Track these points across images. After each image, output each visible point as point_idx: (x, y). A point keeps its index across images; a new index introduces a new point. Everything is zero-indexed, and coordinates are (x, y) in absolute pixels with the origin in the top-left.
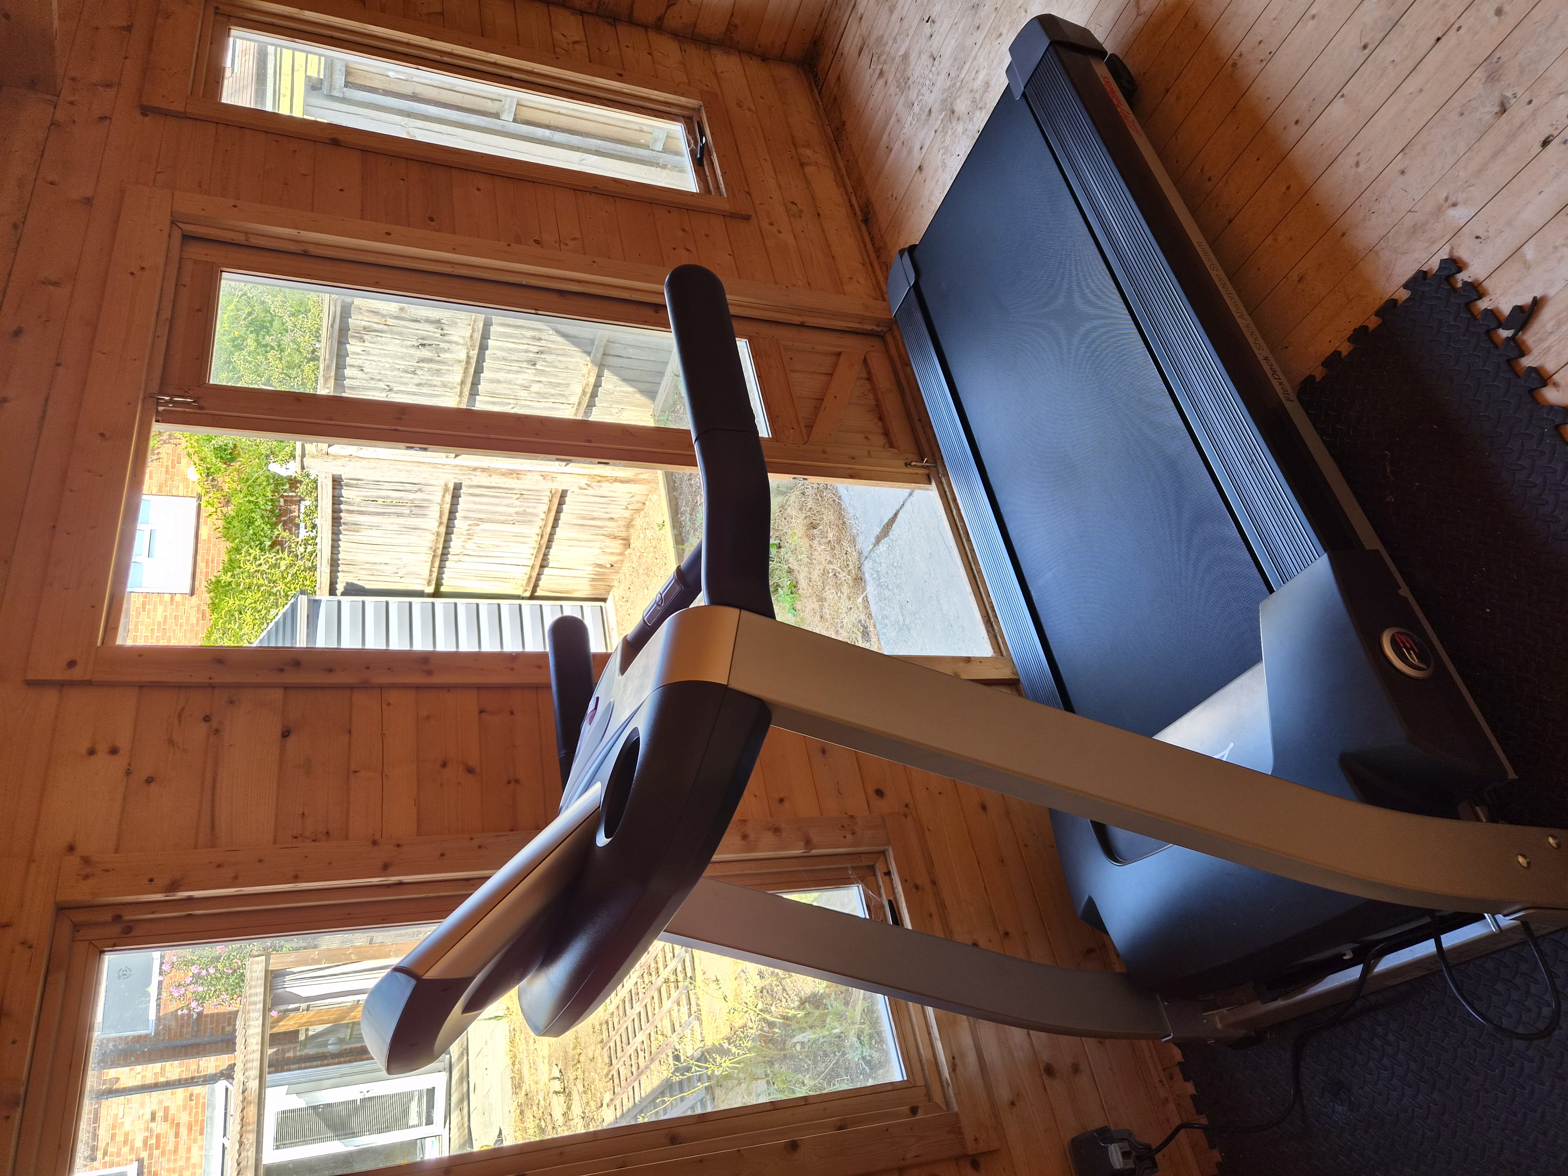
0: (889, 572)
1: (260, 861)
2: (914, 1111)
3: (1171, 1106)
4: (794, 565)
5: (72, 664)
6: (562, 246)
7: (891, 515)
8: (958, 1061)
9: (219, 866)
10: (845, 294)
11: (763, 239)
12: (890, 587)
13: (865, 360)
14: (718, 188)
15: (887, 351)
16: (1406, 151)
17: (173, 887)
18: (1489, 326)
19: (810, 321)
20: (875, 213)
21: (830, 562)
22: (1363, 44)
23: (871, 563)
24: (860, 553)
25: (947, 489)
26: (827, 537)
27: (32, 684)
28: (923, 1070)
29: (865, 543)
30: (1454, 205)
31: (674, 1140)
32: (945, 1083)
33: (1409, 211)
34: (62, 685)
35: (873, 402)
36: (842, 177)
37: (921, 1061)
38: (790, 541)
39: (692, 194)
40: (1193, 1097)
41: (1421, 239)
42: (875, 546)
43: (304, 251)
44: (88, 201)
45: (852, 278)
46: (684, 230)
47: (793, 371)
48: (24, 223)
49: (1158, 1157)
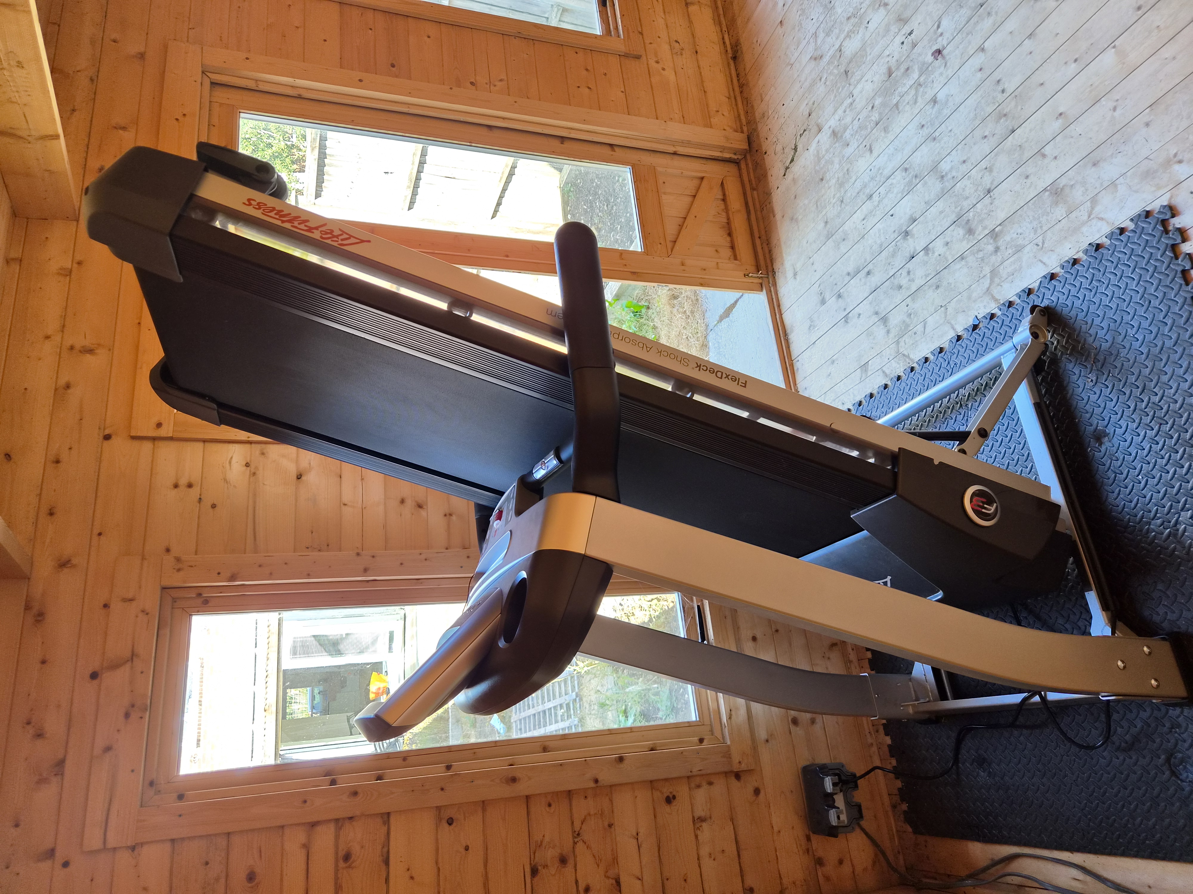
0: (727, 344)
1: (286, 564)
2: (701, 741)
3: (874, 749)
4: (658, 324)
5: (159, 425)
6: (492, 87)
7: (733, 302)
8: (733, 713)
9: (260, 566)
10: (711, 127)
11: (650, 77)
12: (726, 356)
13: (722, 183)
14: (617, 28)
15: (741, 176)
16: (1153, 107)
17: (233, 578)
18: (1185, 267)
19: (681, 150)
20: (742, 53)
21: (684, 328)
22: (1138, 5)
23: (714, 335)
24: (707, 326)
25: (774, 297)
26: (684, 308)
27: (134, 438)
28: (710, 716)
29: (712, 318)
30: (1180, 162)
31: (545, 749)
32: (723, 724)
33: (1146, 158)
34: (154, 439)
35: (725, 220)
36: (719, 16)
37: (709, 709)
38: (656, 305)
39: (596, 36)
40: (889, 746)
41: (1151, 183)
42: (718, 323)
43: (299, 95)
44: (142, 56)
45: (718, 111)
46: (587, 70)
47: (665, 193)
48: (97, 77)
49: (860, 782)
